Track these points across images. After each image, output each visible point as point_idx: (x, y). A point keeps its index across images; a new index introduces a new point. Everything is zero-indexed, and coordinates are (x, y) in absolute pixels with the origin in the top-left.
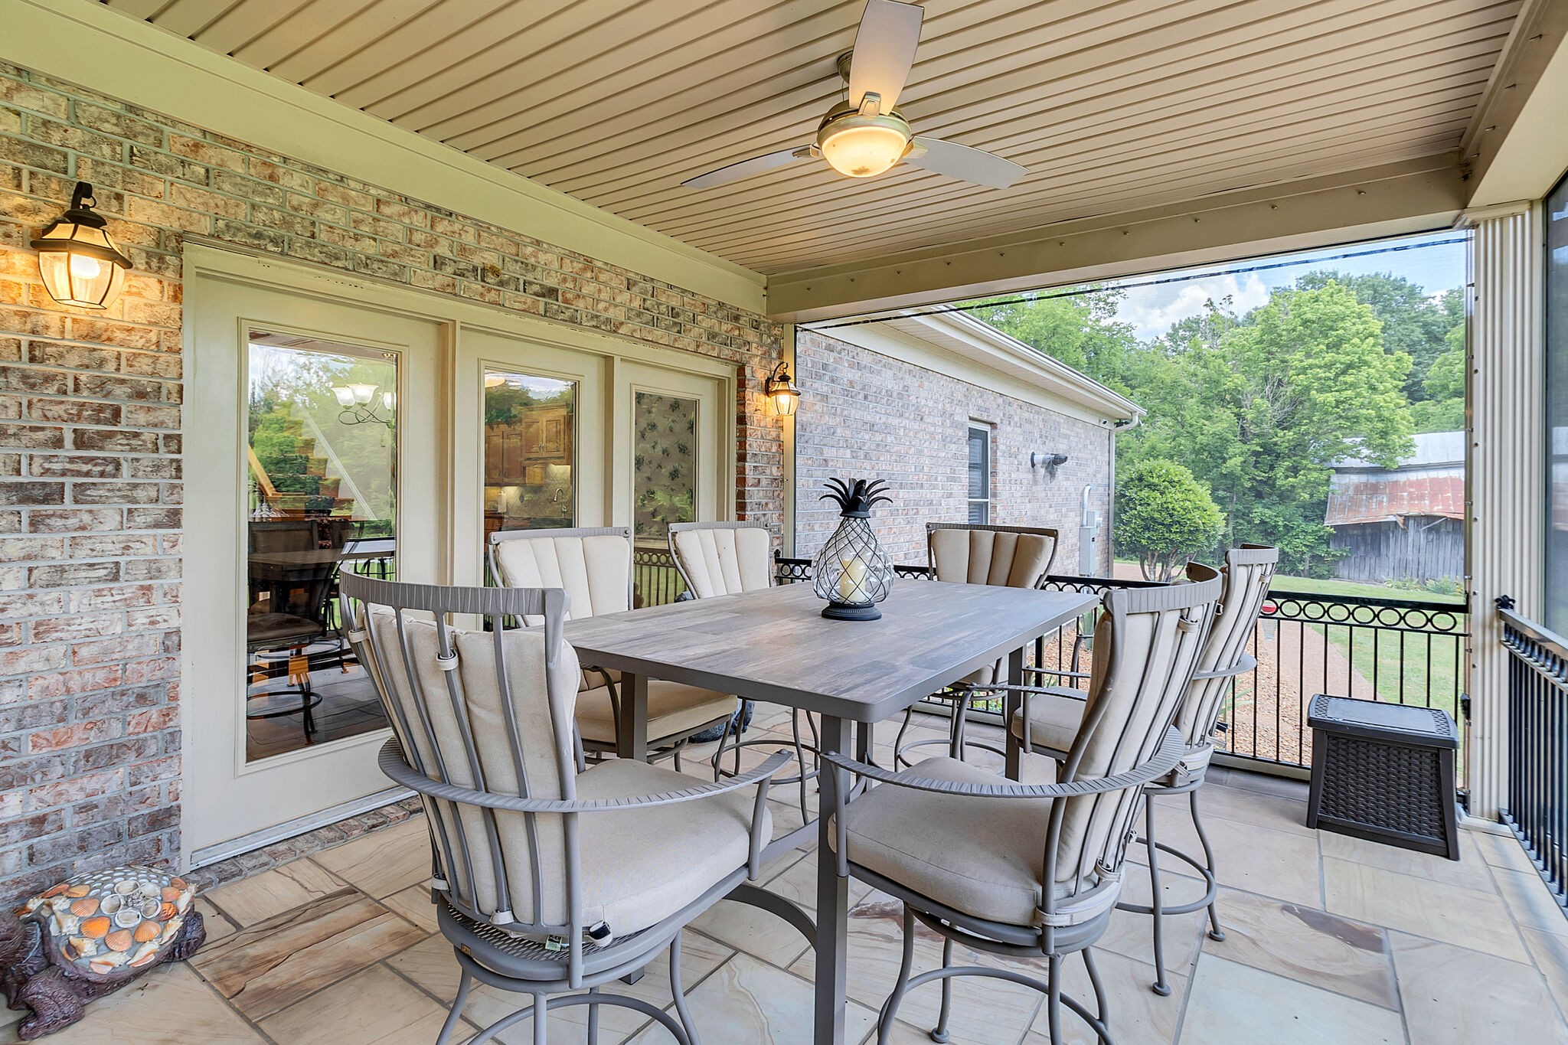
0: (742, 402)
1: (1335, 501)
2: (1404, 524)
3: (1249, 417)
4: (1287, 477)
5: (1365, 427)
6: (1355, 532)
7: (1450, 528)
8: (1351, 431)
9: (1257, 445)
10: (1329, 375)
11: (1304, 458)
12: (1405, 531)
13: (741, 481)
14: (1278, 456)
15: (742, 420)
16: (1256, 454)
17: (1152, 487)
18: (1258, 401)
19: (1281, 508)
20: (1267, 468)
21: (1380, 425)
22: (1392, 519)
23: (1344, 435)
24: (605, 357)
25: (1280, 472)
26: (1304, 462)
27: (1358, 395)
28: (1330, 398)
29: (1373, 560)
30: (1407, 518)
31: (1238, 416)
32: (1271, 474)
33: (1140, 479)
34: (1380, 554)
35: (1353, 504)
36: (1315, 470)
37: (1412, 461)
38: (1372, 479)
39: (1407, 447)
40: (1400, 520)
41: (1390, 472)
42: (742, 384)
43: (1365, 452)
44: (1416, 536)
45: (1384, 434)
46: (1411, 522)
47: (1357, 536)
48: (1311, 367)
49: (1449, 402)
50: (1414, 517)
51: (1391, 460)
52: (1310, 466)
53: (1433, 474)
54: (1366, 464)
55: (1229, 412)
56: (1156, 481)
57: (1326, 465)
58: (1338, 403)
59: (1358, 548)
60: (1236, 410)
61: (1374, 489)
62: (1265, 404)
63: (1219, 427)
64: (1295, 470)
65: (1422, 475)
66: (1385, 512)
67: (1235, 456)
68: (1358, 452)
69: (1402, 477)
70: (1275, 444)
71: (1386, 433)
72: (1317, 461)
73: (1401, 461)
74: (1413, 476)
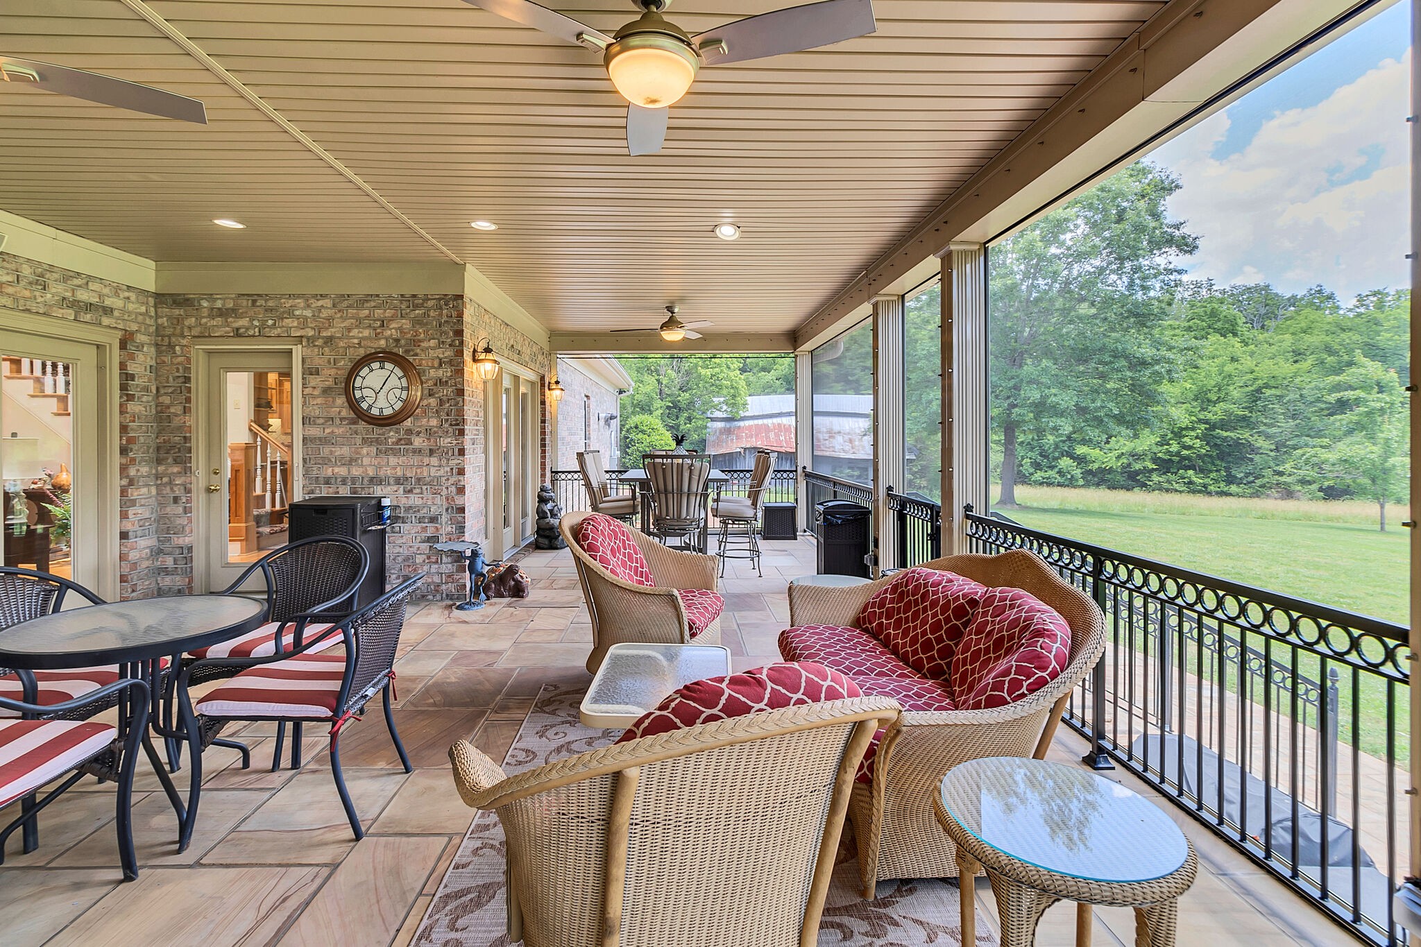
0: (543, 394)
1: (711, 439)
2: (744, 453)
3: (664, 382)
4: (685, 424)
5: (725, 392)
8: (718, 394)
9: (670, 402)
11: (694, 411)
13: (543, 433)
14: (680, 409)
15: (543, 403)
16: (668, 407)
17: (643, 432)
18: (669, 371)
20: (674, 418)
21: (732, 391)
22: (738, 450)
23: (714, 397)
24: (515, 376)
25: (682, 420)
26: (695, 414)
27: (722, 371)
28: (708, 372)
30: (745, 449)
31: (658, 380)
32: (677, 422)
33: (636, 427)
35: (718, 443)
36: (700, 419)
37: (747, 414)
38: (728, 425)
39: (745, 404)
40: (742, 451)
41: (736, 420)
42: (543, 385)
43: (725, 407)
45: (734, 396)
46: (747, 452)
49: (760, 374)
50: (748, 449)
51: (737, 412)
52: (698, 416)
53: (756, 422)
54: (725, 416)
55: (653, 378)
56: (645, 428)
57: (705, 416)
58: (712, 375)
60: (657, 377)
61: (728, 431)
62: (673, 374)
63: (648, 389)
64: (689, 419)
65: (751, 422)
66: (735, 446)
67: (657, 409)
68: (721, 408)
69: (742, 424)
70: (679, 401)
71: (735, 396)
72: (700, 413)
73: (742, 414)
74: (747, 423)
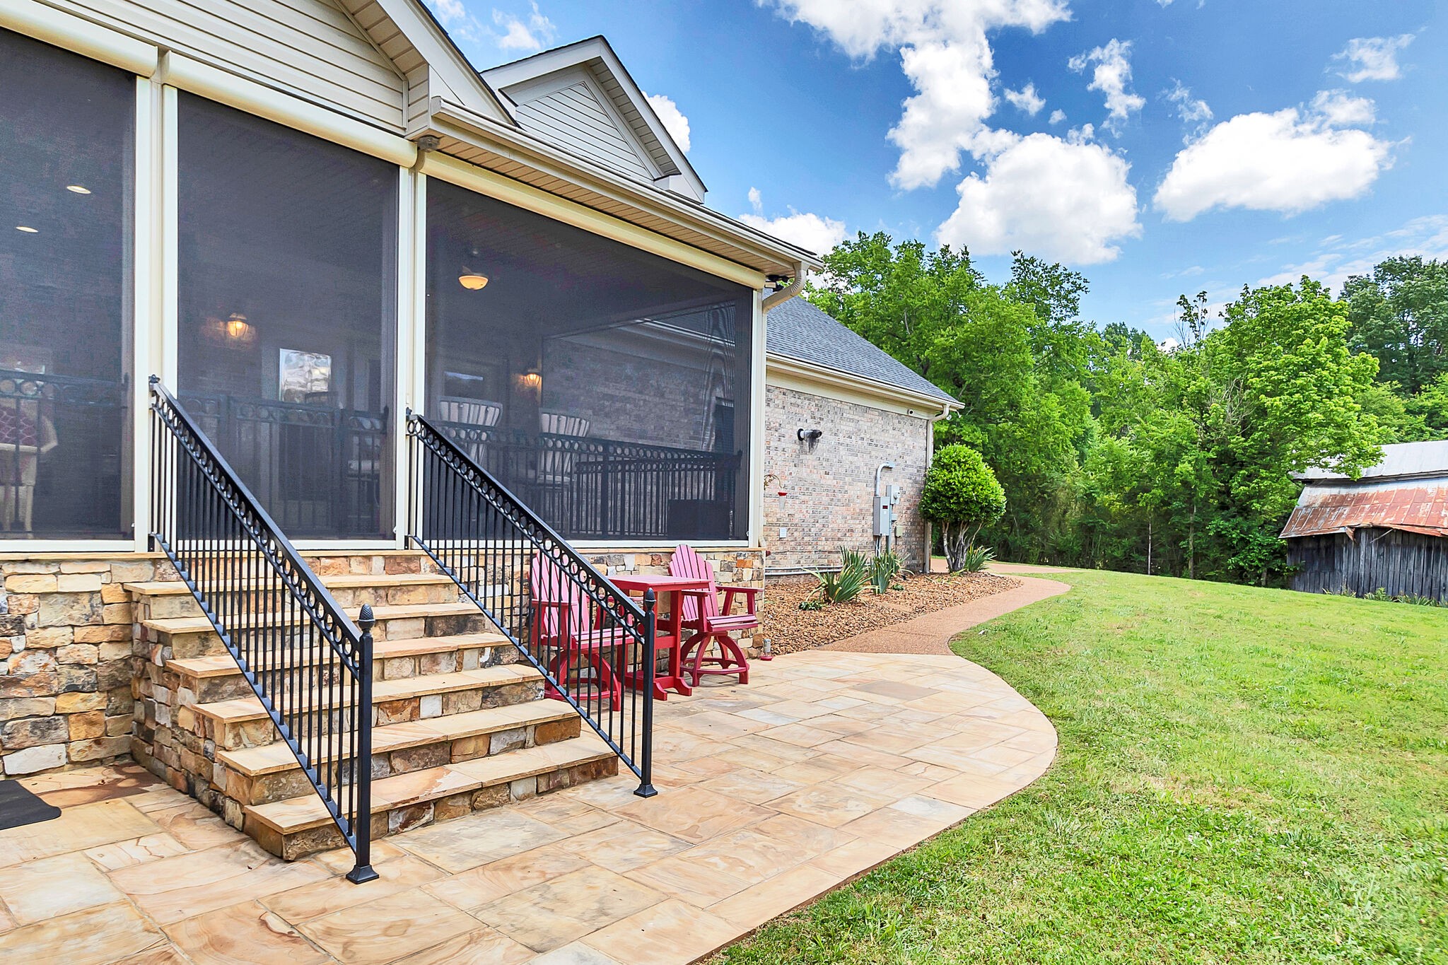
1: (1295, 515)
2: (1354, 537)
4: (1241, 486)
6: (1310, 546)
7: (1399, 540)
10: (1282, 377)
12: (1358, 545)
19: (1240, 519)
22: (1342, 530)
28: (1278, 401)
29: (1327, 575)
30: (1357, 530)
34: (1333, 570)
40: (1350, 532)
44: (1367, 550)
46: (1363, 534)
47: (1313, 549)
48: (1268, 369)
50: (1366, 529)
54: (1334, 476)
59: (1313, 563)
64: (1250, 479)
66: (1339, 524)
74: (1382, 489)
